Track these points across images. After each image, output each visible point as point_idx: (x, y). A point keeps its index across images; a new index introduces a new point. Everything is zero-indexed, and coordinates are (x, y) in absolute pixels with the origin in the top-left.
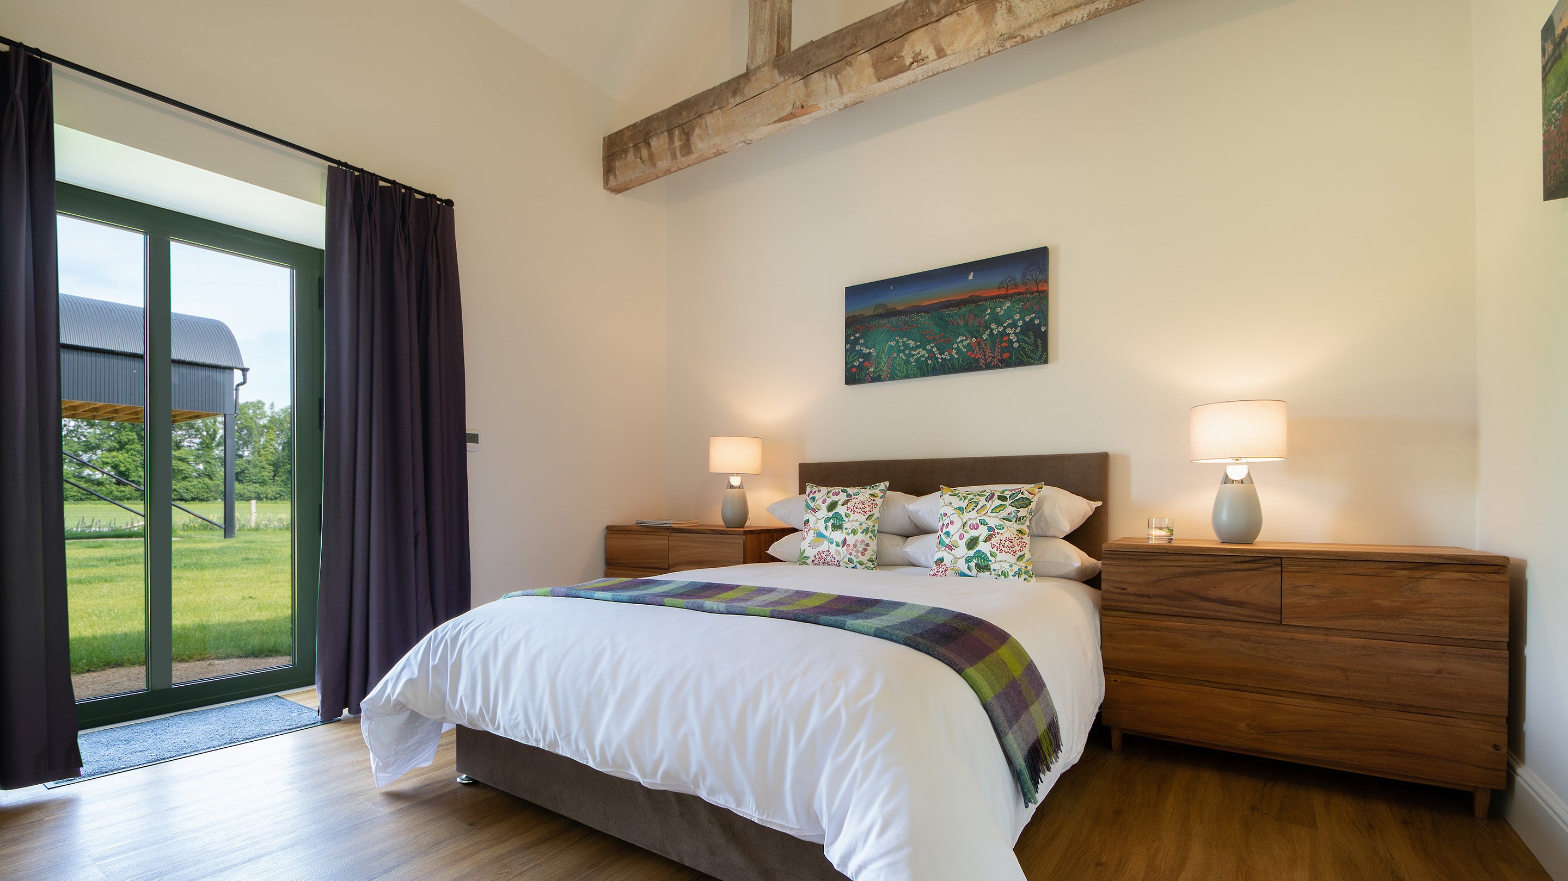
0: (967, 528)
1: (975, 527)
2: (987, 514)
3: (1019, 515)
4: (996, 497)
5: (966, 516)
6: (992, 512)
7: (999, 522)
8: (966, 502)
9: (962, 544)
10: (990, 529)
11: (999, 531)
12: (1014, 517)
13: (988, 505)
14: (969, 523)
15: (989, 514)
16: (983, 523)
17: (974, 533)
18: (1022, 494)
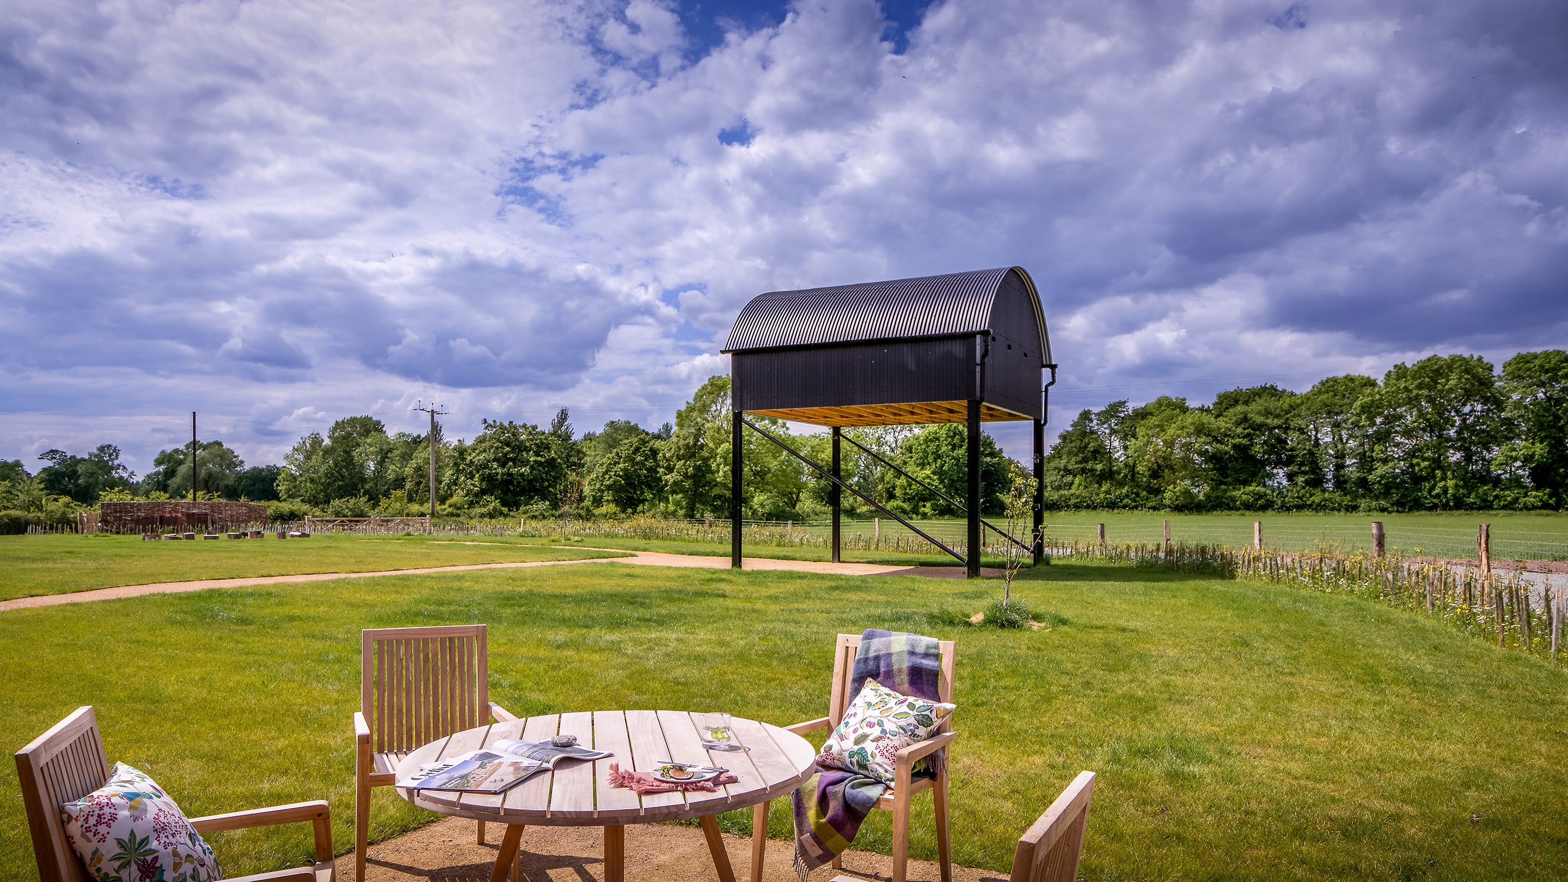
0: (864, 724)
1: (871, 725)
2: (889, 718)
3: (917, 732)
4: (907, 703)
5: (871, 712)
6: (894, 717)
7: (894, 728)
8: (878, 700)
9: (853, 737)
10: (884, 731)
11: (891, 737)
12: (911, 730)
13: (895, 708)
14: (868, 720)
15: (890, 718)
16: (880, 724)
17: (867, 730)
18: (931, 712)
